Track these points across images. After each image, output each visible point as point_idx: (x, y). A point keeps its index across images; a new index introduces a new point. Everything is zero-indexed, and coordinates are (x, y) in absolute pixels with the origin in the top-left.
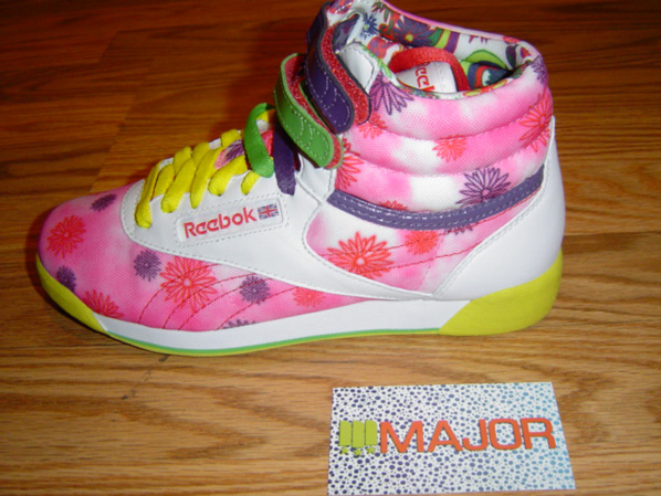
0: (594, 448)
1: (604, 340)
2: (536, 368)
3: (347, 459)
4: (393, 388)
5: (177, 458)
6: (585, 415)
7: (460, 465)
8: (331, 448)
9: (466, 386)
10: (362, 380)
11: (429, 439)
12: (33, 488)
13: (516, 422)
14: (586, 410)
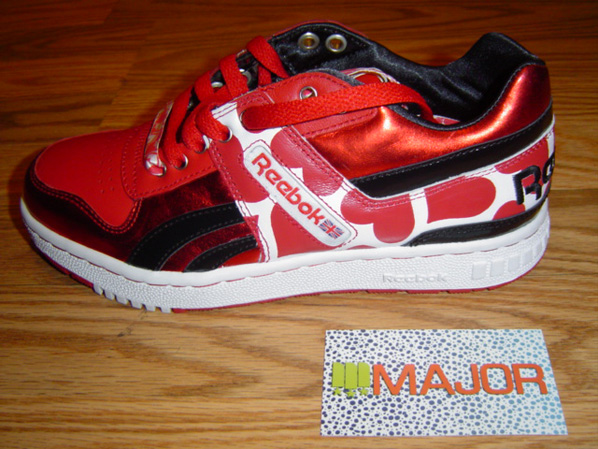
0: (585, 394)
1: (591, 290)
2: (526, 315)
3: (340, 400)
4: (385, 331)
5: (172, 395)
6: (576, 362)
7: (452, 408)
8: (324, 389)
9: (457, 331)
10: (354, 323)
11: (421, 382)
12: (28, 422)
13: (507, 367)
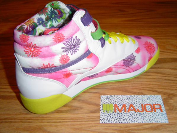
14: (170, 102)
